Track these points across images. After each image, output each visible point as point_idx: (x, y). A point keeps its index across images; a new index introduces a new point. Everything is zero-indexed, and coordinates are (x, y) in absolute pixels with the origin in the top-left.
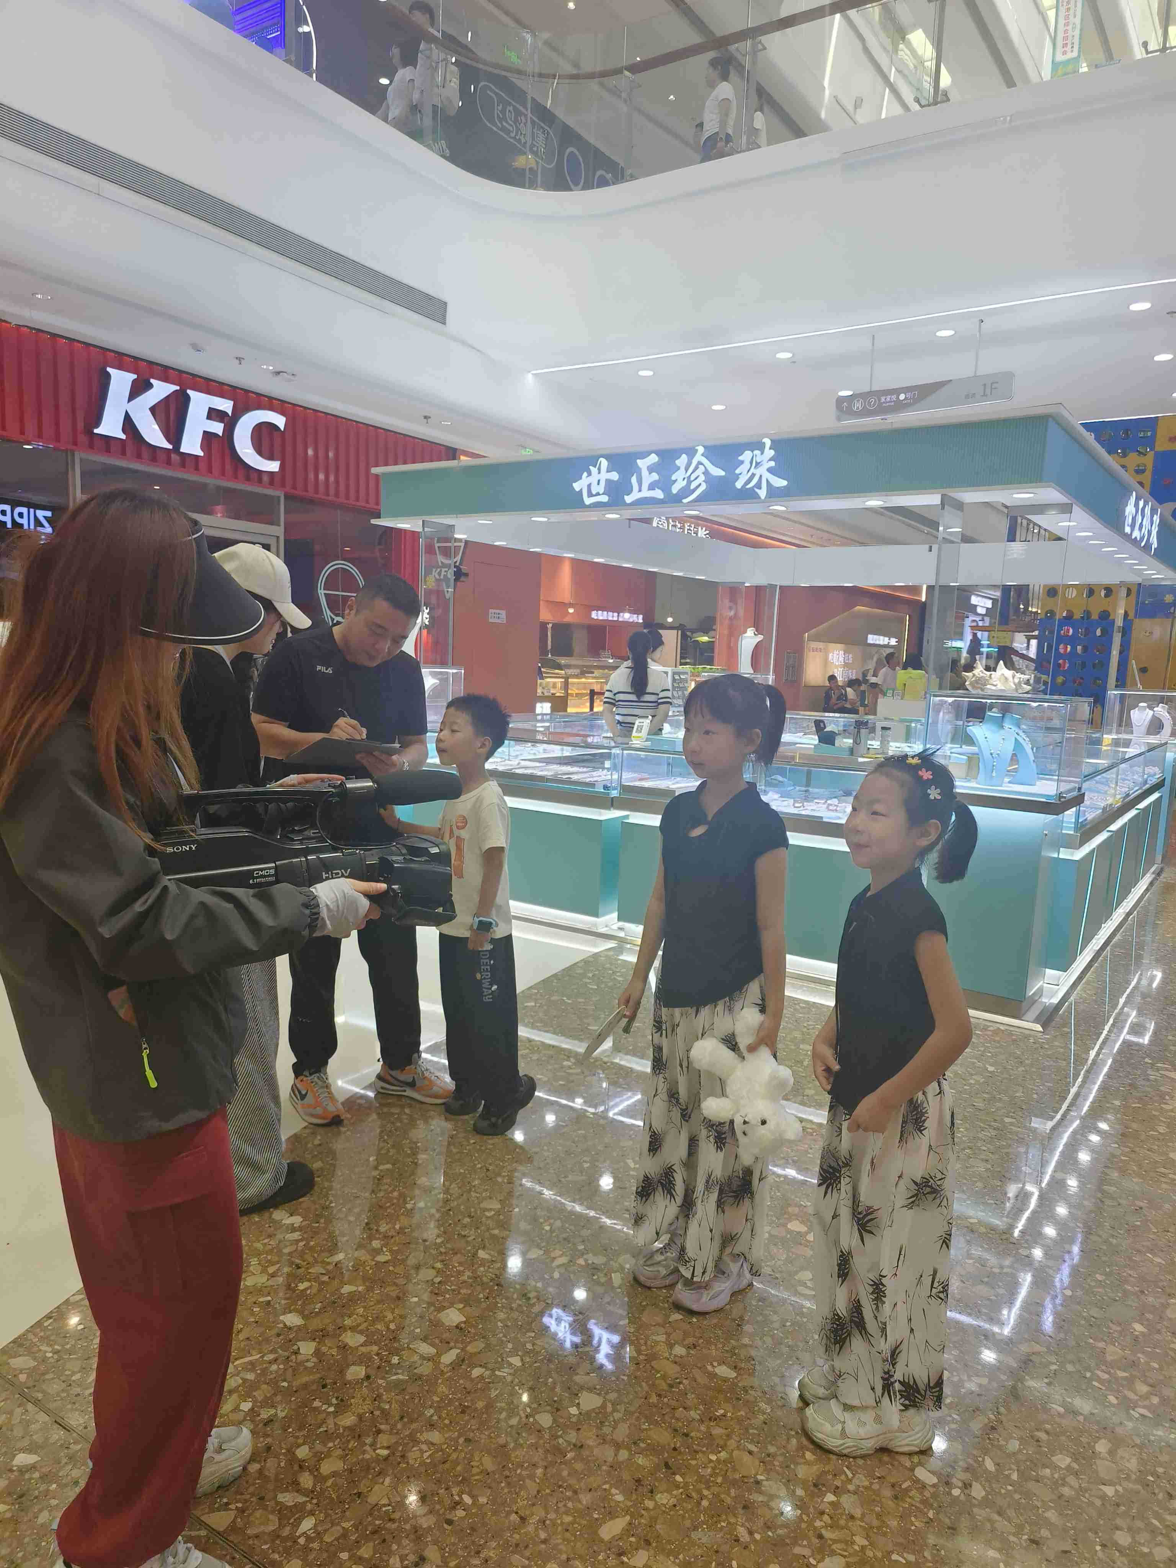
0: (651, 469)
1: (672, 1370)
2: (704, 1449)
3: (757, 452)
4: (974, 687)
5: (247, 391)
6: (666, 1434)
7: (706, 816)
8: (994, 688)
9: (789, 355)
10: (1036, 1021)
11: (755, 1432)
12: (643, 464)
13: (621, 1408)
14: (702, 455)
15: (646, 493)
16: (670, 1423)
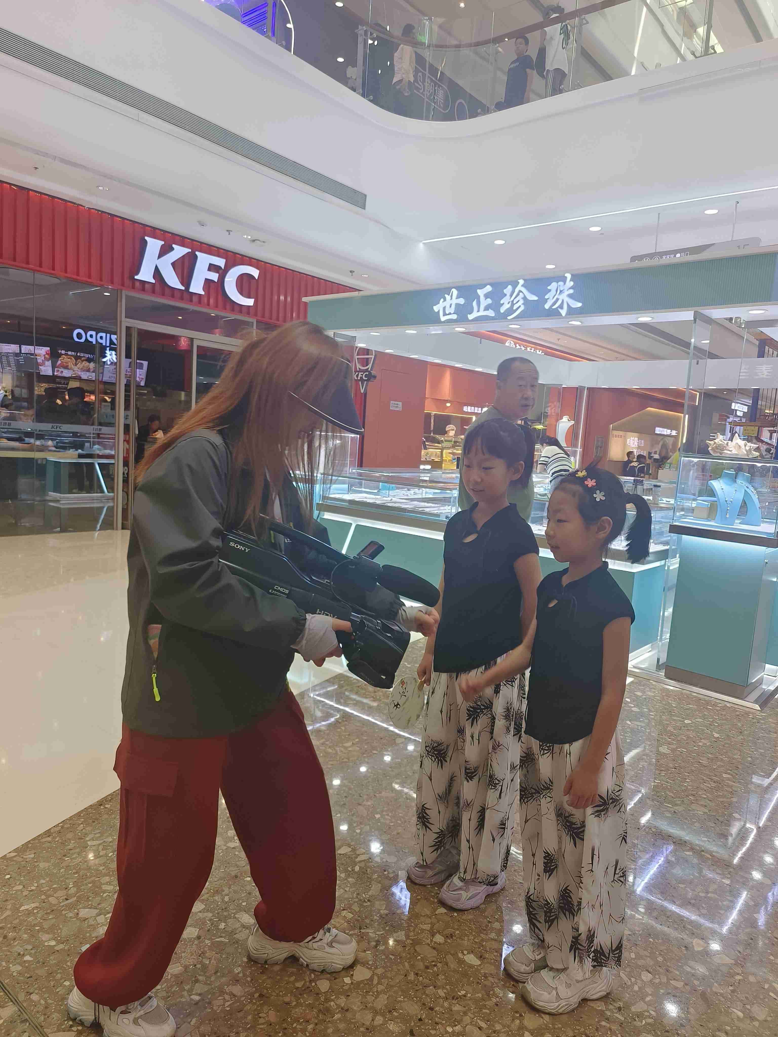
0: (487, 296)
1: (431, 954)
2: (444, 1022)
3: (561, 283)
4: (715, 451)
5: (235, 254)
6: (416, 1007)
7: (475, 526)
8: (729, 452)
9: (599, 229)
10: (756, 702)
11: (488, 1011)
12: (481, 292)
13: (385, 981)
14: (522, 286)
15: (482, 313)
16: (421, 998)
